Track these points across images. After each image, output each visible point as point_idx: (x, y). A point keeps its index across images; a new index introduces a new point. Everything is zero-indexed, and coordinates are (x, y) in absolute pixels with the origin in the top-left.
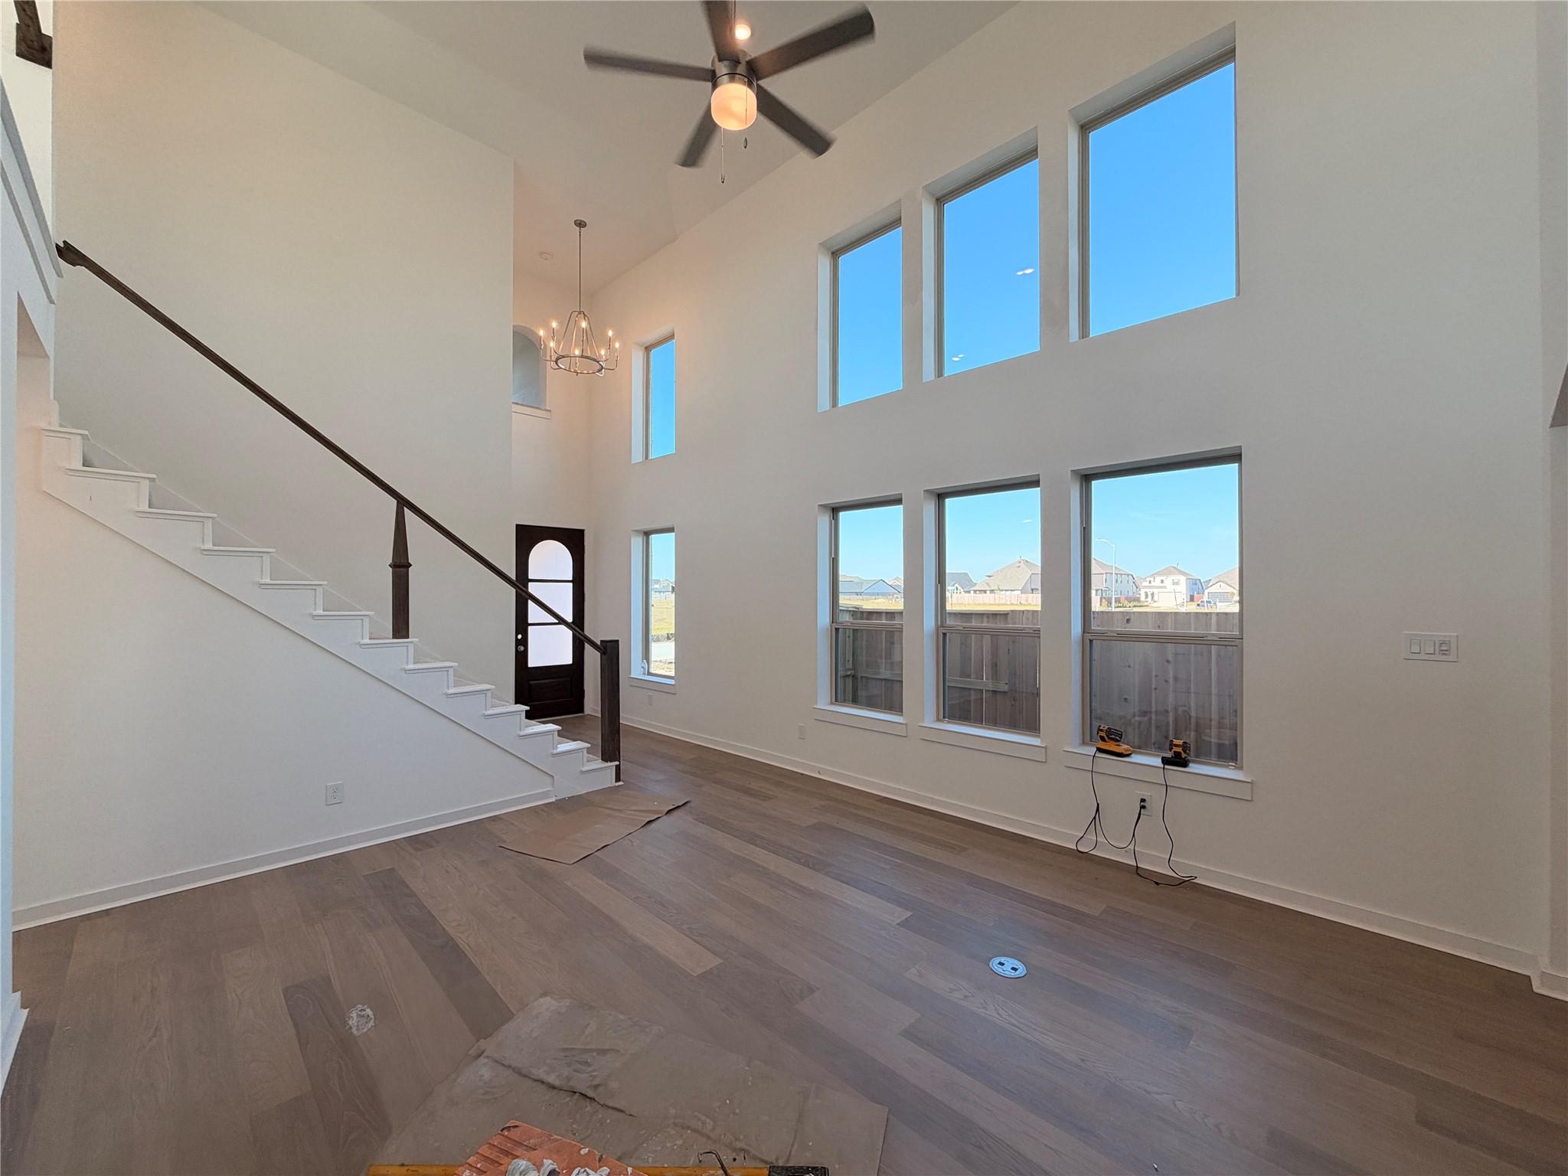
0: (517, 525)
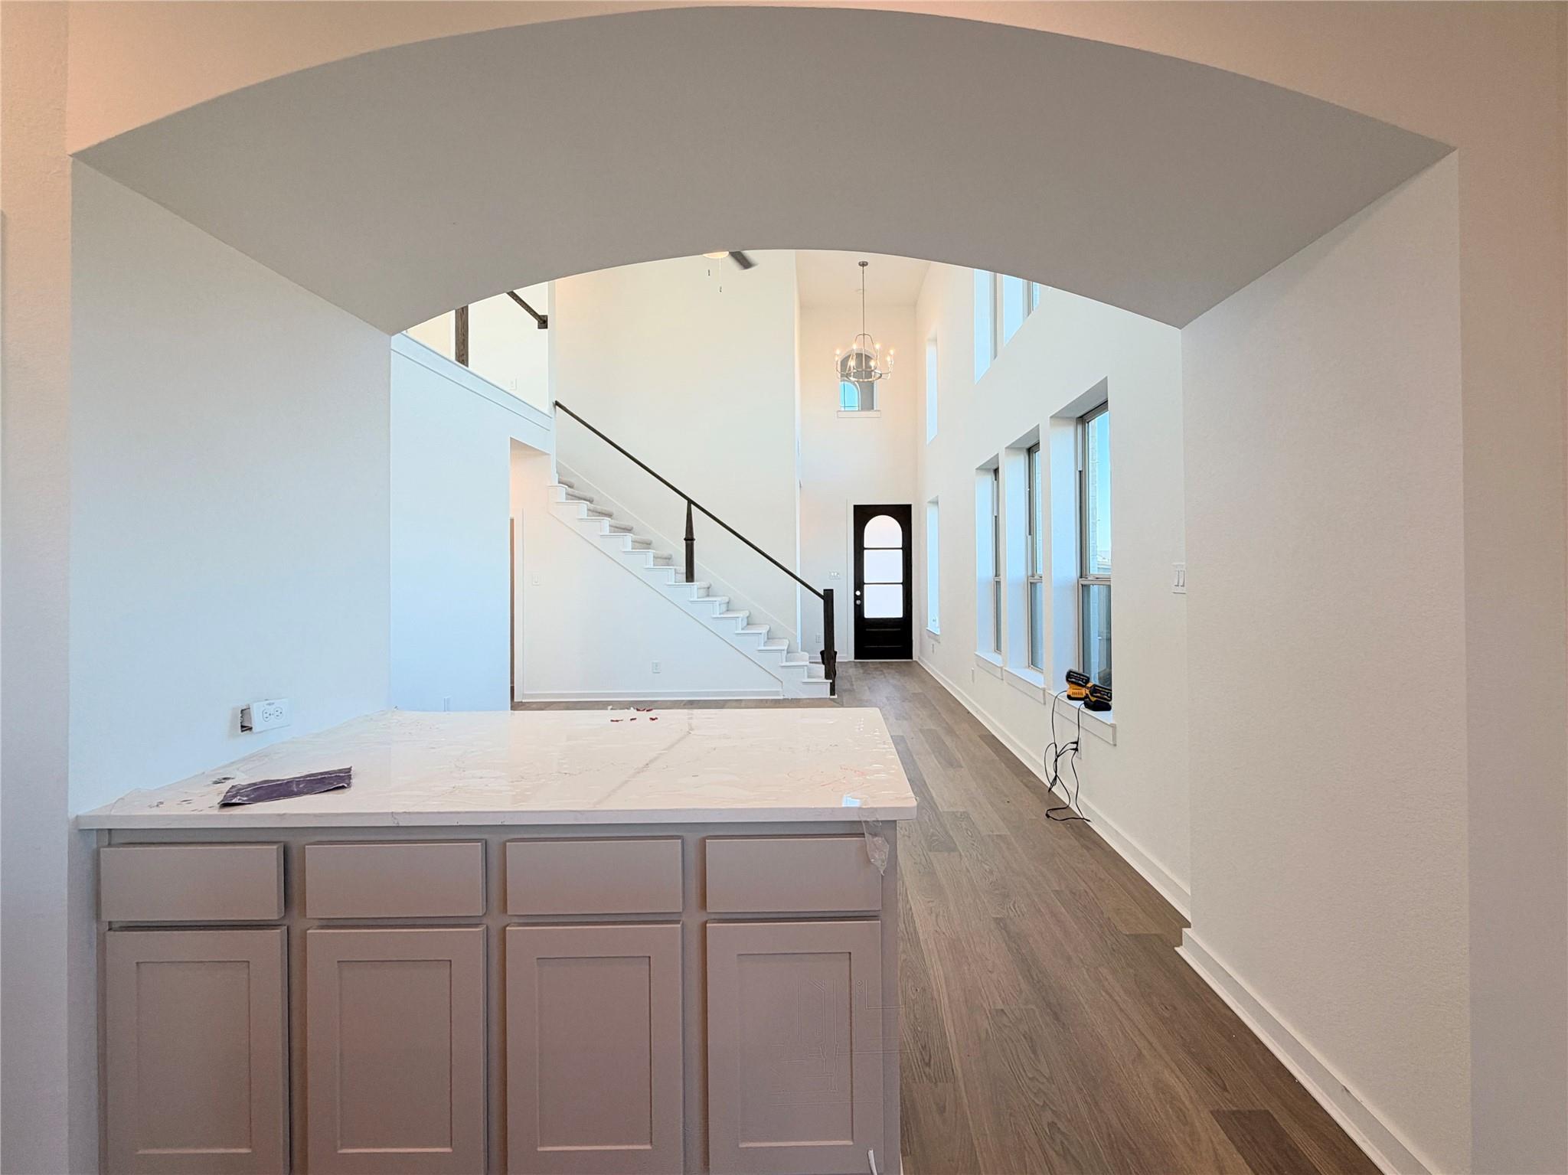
0: (855, 506)
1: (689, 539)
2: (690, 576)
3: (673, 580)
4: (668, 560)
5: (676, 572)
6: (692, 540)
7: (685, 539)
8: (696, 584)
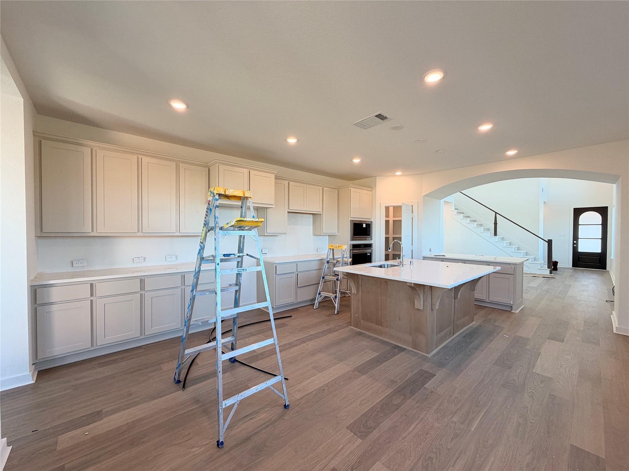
0: (574, 209)
1: (496, 224)
2: (495, 234)
3: (490, 235)
4: (488, 230)
5: (491, 233)
6: (497, 224)
7: (494, 224)
8: (497, 237)
